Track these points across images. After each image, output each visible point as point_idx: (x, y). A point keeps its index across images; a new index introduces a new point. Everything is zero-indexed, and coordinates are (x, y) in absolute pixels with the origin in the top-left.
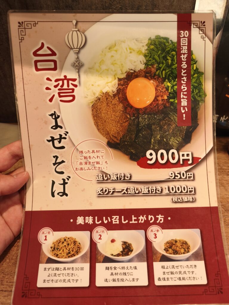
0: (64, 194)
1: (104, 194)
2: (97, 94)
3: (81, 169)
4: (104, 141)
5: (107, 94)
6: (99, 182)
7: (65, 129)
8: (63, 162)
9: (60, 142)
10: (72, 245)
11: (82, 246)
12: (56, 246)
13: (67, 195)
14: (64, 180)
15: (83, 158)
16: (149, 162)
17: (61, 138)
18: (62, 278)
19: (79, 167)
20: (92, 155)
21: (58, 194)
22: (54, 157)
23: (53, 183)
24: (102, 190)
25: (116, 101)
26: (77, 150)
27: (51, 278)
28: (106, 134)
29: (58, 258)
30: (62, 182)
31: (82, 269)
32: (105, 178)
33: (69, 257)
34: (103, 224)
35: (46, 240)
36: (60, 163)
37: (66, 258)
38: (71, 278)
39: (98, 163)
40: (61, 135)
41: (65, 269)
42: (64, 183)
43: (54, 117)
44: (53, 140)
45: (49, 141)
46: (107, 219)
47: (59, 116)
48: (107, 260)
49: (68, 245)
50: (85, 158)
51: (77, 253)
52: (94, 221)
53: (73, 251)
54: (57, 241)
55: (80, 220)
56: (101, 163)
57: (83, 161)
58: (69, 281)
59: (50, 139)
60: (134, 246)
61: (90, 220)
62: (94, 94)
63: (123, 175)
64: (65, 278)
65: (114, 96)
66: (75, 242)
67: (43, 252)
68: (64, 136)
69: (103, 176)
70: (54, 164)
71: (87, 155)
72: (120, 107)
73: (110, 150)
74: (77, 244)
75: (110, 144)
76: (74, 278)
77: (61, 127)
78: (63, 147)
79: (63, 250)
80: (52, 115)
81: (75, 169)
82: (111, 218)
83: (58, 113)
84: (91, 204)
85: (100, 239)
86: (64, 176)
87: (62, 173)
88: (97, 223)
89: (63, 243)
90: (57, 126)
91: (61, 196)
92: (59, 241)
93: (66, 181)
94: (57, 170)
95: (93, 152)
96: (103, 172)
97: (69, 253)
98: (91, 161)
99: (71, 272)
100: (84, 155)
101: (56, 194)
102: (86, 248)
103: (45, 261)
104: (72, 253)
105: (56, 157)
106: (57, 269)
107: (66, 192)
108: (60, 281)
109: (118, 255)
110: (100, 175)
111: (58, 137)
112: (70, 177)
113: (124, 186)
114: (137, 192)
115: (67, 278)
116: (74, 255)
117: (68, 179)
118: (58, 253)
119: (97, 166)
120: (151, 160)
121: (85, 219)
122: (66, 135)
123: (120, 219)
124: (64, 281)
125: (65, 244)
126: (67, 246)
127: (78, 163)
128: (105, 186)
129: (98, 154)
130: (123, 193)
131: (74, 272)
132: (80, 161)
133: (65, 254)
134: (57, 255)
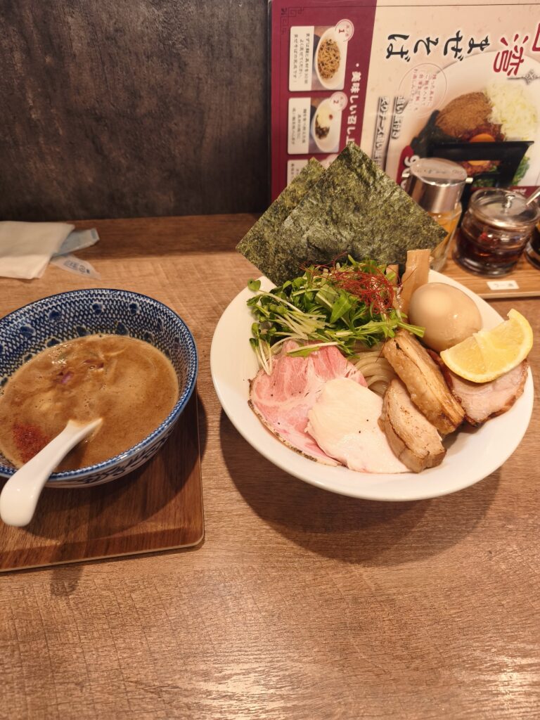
0: (390, 53)
1: (381, 104)
2: (493, 100)
3: (415, 77)
4: (440, 107)
5: (490, 111)
6: (396, 99)
7: (467, 57)
8: (429, 51)
9: (453, 49)
10: (331, 68)
11: (330, 79)
12: (331, 47)
13: (388, 57)
14: (406, 53)
15: (427, 79)
16: (407, 159)
17: (457, 50)
18: (299, 57)
19: (418, 74)
20: (428, 91)
21: (391, 45)
22: (437, 40)
23: (405, 37)
24: (386, 103)
25: (480, 121)
26: (438, 72)
27: (299, 44)
28: (448, 110)
29: (319, 51)
30: (404, 50)
31: (306, 82)
32: (399, 106)
33: (319, 65)
34: (349, 104)
35: (340, 31)
36: (428, 47)
37: (318, 60)
38: (298, 69)
39: (418, 98)
40: (460, 50)
41: (307, 60)
42: (402, 53)
43: (484, 43)
44: (458, 39)
45: (458, 34)
46: (354, 109)
47: (482, 49)
48: (313, 110)
49: (332, 62)
50: (427, 82)
51: (323, 75)
52: (354, 94)
53: (325, 69)
54: (337, 47)
55: (356, 76)
56: (418, 102)
57: (424, 80)
58: (295, 67)
59: (460, 36)
60: (324, 140)
61: (355, 88)
62: (494, 96)
63: (398, 129)
64: (299, 61)
65: (486, 120)
66: (333, 71)
67: (327, 29)
68: (459, 54)
69: (401, 104)
70: (428, 39)
71: (429, 85)
72: (473, 127)
73: (428, 114)
74: (332, 74)
75: (436, 115)
76: (298, 72)
77: (469, 52)
78: (445, 52)
79: (326, 56)
80: (486, 40)
81: (416, 68)
82: (354, 115)
83: (486, 48)
84: (373, 89)
85: (334, 102)
86: (411, 54)
87: (416, 50)
88: (352, 97)
89: (334, 55)
90: (472, 46)
91: (388, 49)
92: (336, 50)
93: (405, 56)
94: (421, 43)
95: (432, 93)
96: (406, 104)
97: (323, 65)
98: (422, 90)
99: (304, 68)
100: (431, 81)
101: (392, 41)
102: (327, 85)
103: (317, 34)
104: (323, 68)
105: (435, 43)
106: (307, 51)
107: (392, 56)
108: (296, 56)
109: (317, 123)
110: (404, 101)
111: (459, 48)
112: (408, 61)
113: (386, 130)
114: (378, 145)
115: (298, 64)
116: (320, 70)
117: (406, 59)
118: (324, 51)
119: (415, 98)
120: (409, 161)
121: (357, 82)
122: (459, 58)
123: (352, 125)
124: (296, 61)
125: (333, 58)
126: (330, 61)
127: (423, 73)
128: (390, 107)
129: (428, 98)
130: (380, 129)
131: (304, 72)
132: (425, 75)
133: (322, 59)
134: (321, 49)
